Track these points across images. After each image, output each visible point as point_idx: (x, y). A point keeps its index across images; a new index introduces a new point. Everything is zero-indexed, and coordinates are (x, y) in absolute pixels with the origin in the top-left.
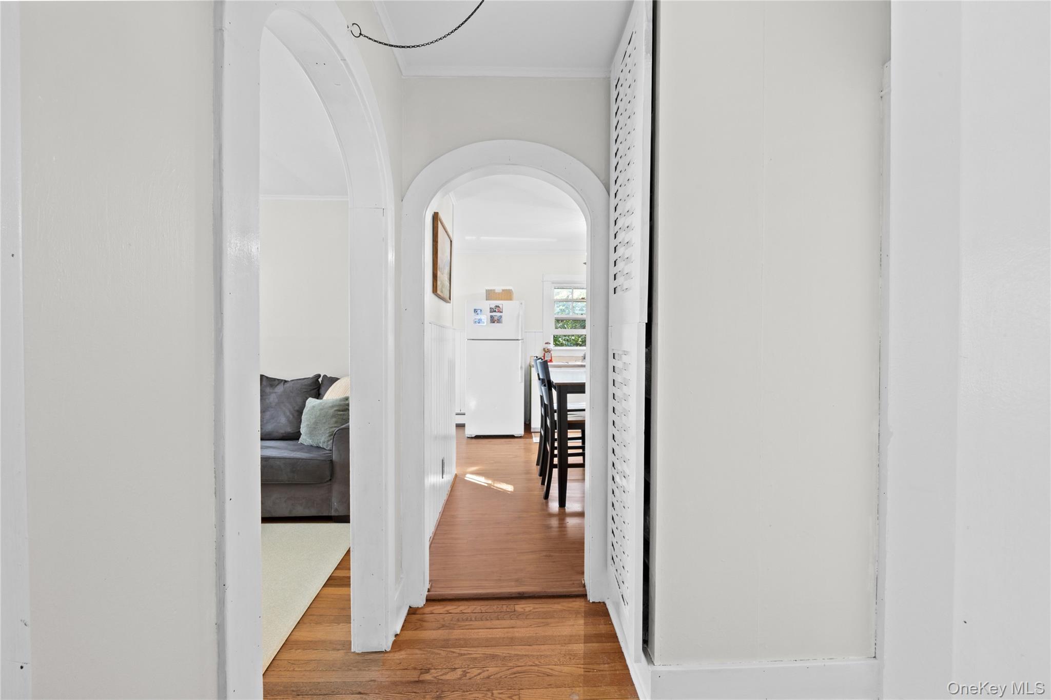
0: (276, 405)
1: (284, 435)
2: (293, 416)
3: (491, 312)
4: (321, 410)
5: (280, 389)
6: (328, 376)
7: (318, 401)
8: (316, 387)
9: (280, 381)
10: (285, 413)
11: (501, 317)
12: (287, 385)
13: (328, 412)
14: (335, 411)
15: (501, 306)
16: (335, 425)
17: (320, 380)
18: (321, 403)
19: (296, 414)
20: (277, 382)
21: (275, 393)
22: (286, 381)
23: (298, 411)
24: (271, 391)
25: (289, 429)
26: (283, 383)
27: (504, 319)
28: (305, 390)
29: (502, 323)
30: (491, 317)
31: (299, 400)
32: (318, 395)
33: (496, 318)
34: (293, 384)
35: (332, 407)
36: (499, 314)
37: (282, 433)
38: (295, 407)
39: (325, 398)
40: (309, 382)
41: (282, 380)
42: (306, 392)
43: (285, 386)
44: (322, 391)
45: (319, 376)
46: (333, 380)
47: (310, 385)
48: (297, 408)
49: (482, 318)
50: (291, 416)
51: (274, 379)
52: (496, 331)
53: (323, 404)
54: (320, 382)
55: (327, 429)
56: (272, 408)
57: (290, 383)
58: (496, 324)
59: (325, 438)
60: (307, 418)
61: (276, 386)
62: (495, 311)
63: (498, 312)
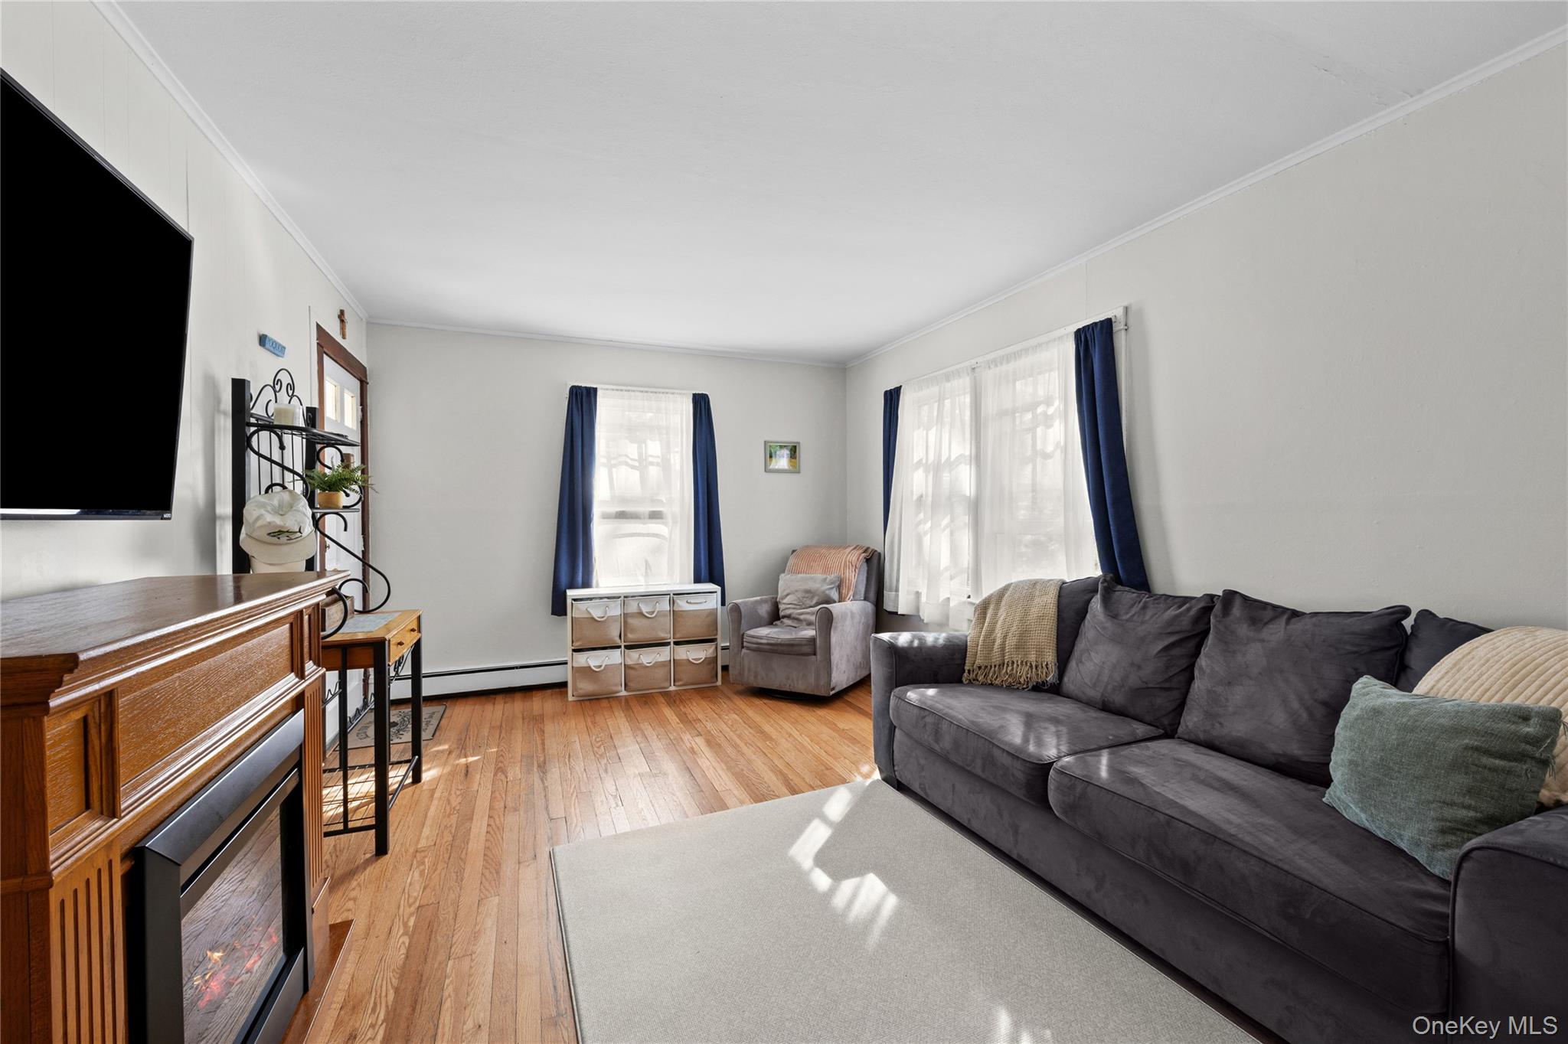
0: (1260, 674)
1: (1282, 760)
2: (1311, 714)
4: (1405, 729)
5: (1276, 632)
6: (1441, 616)
7: (1394, 696)
8: (1392, 644)
9: (1278, 611)
10: (1285, 701)
12: (1297, 626)
13: (1434, 744)
14: (1467, 748)
16: (1468, 801)
17: (1408, 623)
18: (1405, 707)
19: (1320, 712)
20: (1268, 614)
21: (1262, 641)
22: (1295, 614)
23: (1325, 704)
24: (1251, 634)
25: (1296, 749)
26: (1285, 617)
28: (1355, 649)
31: (1331, 674)
32: (1399, 674)
34: (1315, 625)
35: (1457, 731)
37: (1274, 754)
38: (1316, 690)
39: (1421, 688)
40: (1366, 627)
41: (1285, 610)
42: (1355, 653)
43: (1291, 627)
44: (1414, 658)
45: (1406, 611)
46: (1461, 632)
47: (1372, 636)
48: (1323, 695)
50: (1305, 715)
51: (1264, 605)
53: (1412, 712)
54: (1409, 631)
55: (1429, 802)
56: (1250, 678)
57: (1307, 620)
59: (1421, 832)
60: (1352, 741)
61: (1266, 623)
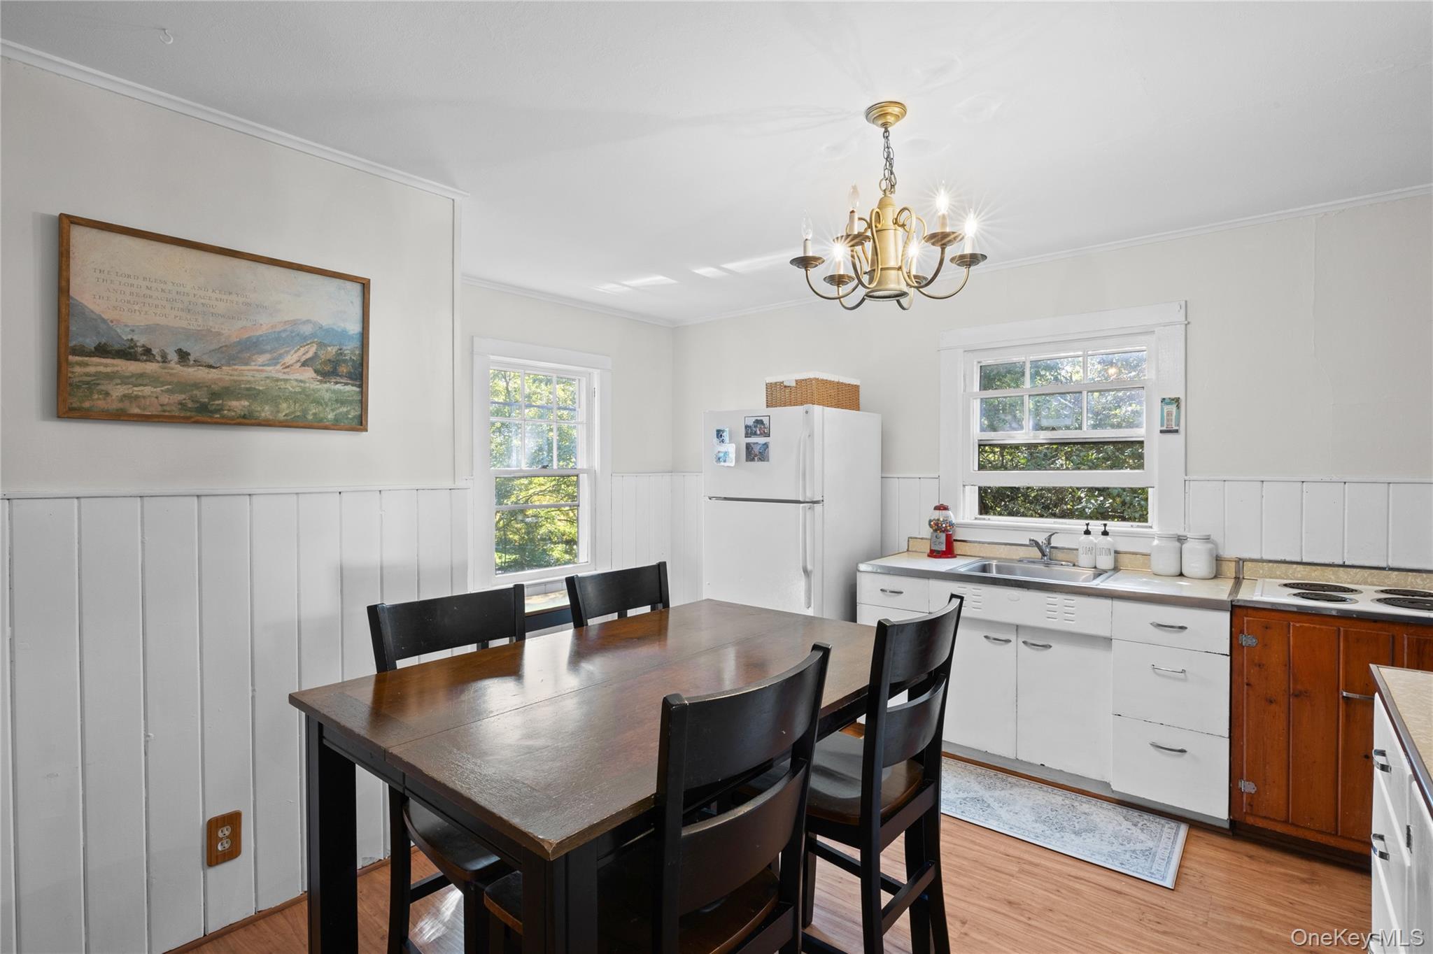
3: (747, 435)
11: (766, 445)
15: (766, 420)
27: (773, 452)
29: (768, 461)
30: (748, 446)
33: (756, 450)
36: (762, 440)
49: (729, 451)
52: (756, 479)
58: (757, 465)
62: (755, 434)
63: (761, 434)
